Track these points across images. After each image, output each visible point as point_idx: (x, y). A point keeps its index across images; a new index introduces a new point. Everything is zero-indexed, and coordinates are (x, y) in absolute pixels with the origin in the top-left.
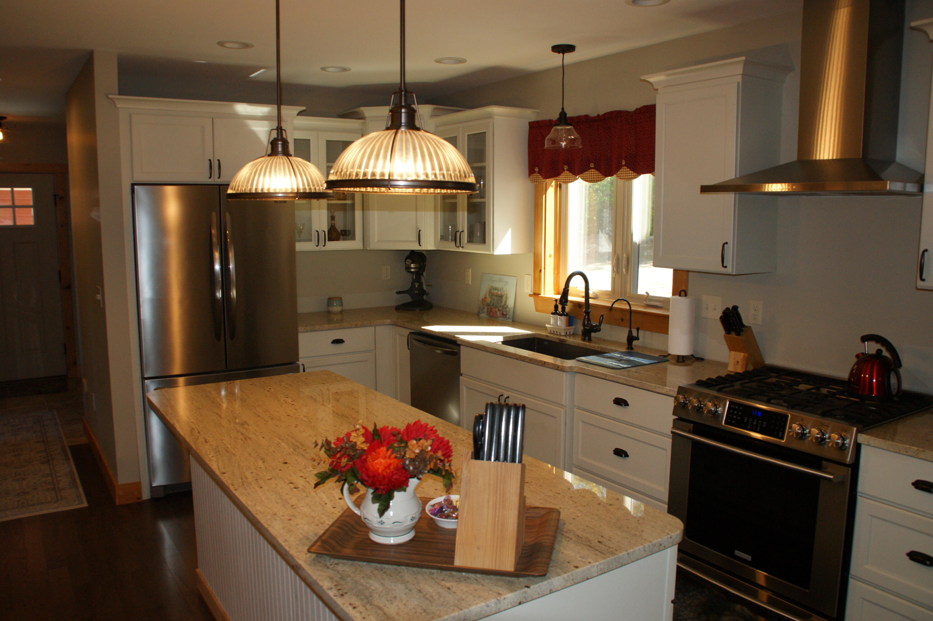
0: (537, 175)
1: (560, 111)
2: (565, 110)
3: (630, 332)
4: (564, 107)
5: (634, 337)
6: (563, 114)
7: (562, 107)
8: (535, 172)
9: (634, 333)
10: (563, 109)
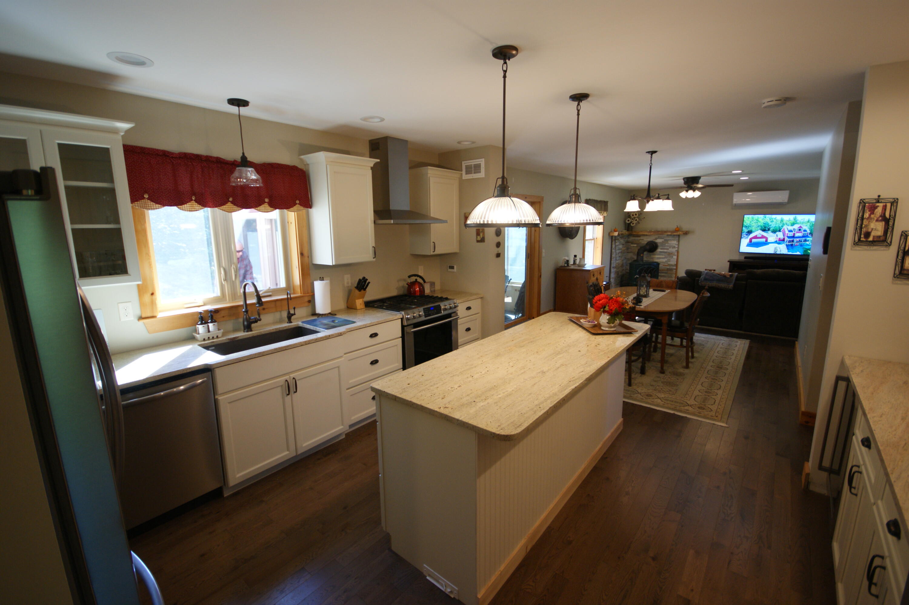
0: (147, 201)
1: (241, 155)
2: (246, 155)
3: (289, 313)
4: (244, 152)
5: (292, 314)
6: (244, 158)
7: (242, 152)
8: (144, 198)
9: (292, 312)
10: (243, 153)
